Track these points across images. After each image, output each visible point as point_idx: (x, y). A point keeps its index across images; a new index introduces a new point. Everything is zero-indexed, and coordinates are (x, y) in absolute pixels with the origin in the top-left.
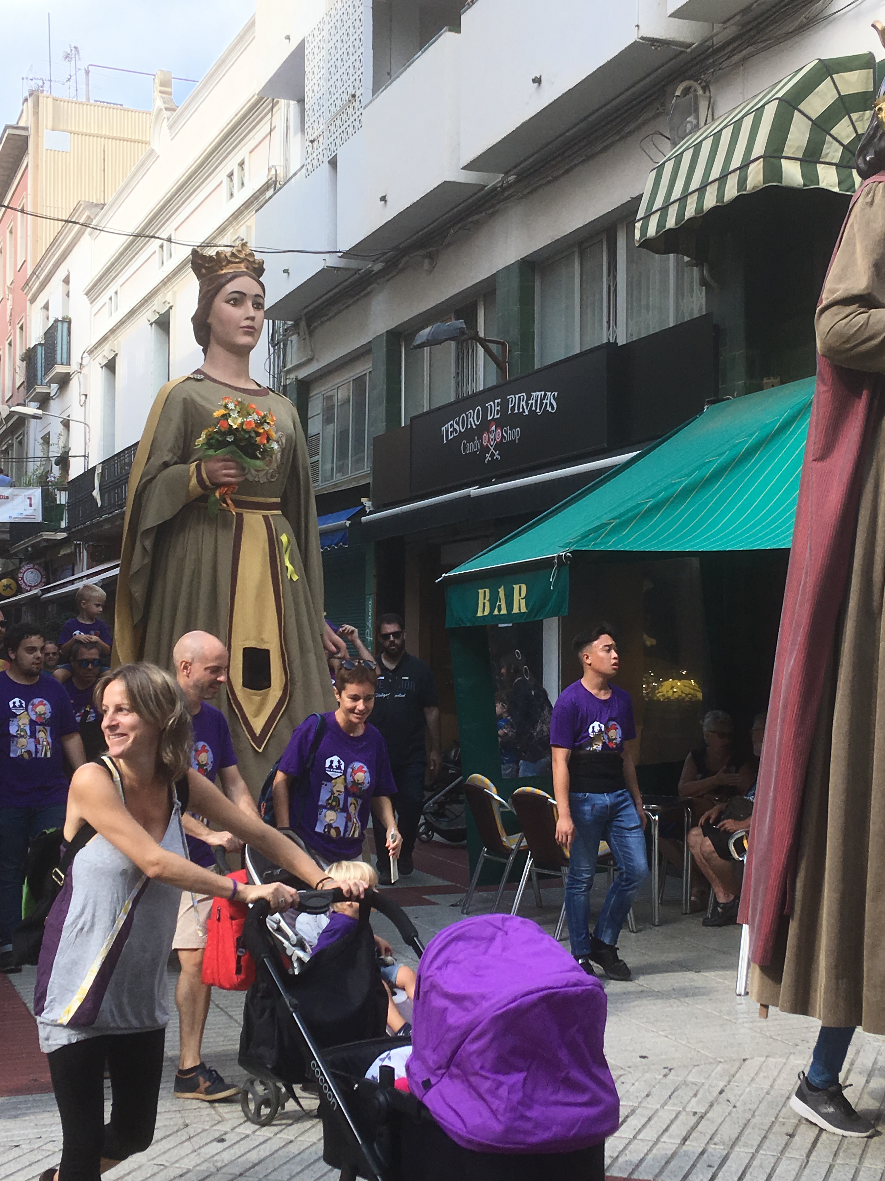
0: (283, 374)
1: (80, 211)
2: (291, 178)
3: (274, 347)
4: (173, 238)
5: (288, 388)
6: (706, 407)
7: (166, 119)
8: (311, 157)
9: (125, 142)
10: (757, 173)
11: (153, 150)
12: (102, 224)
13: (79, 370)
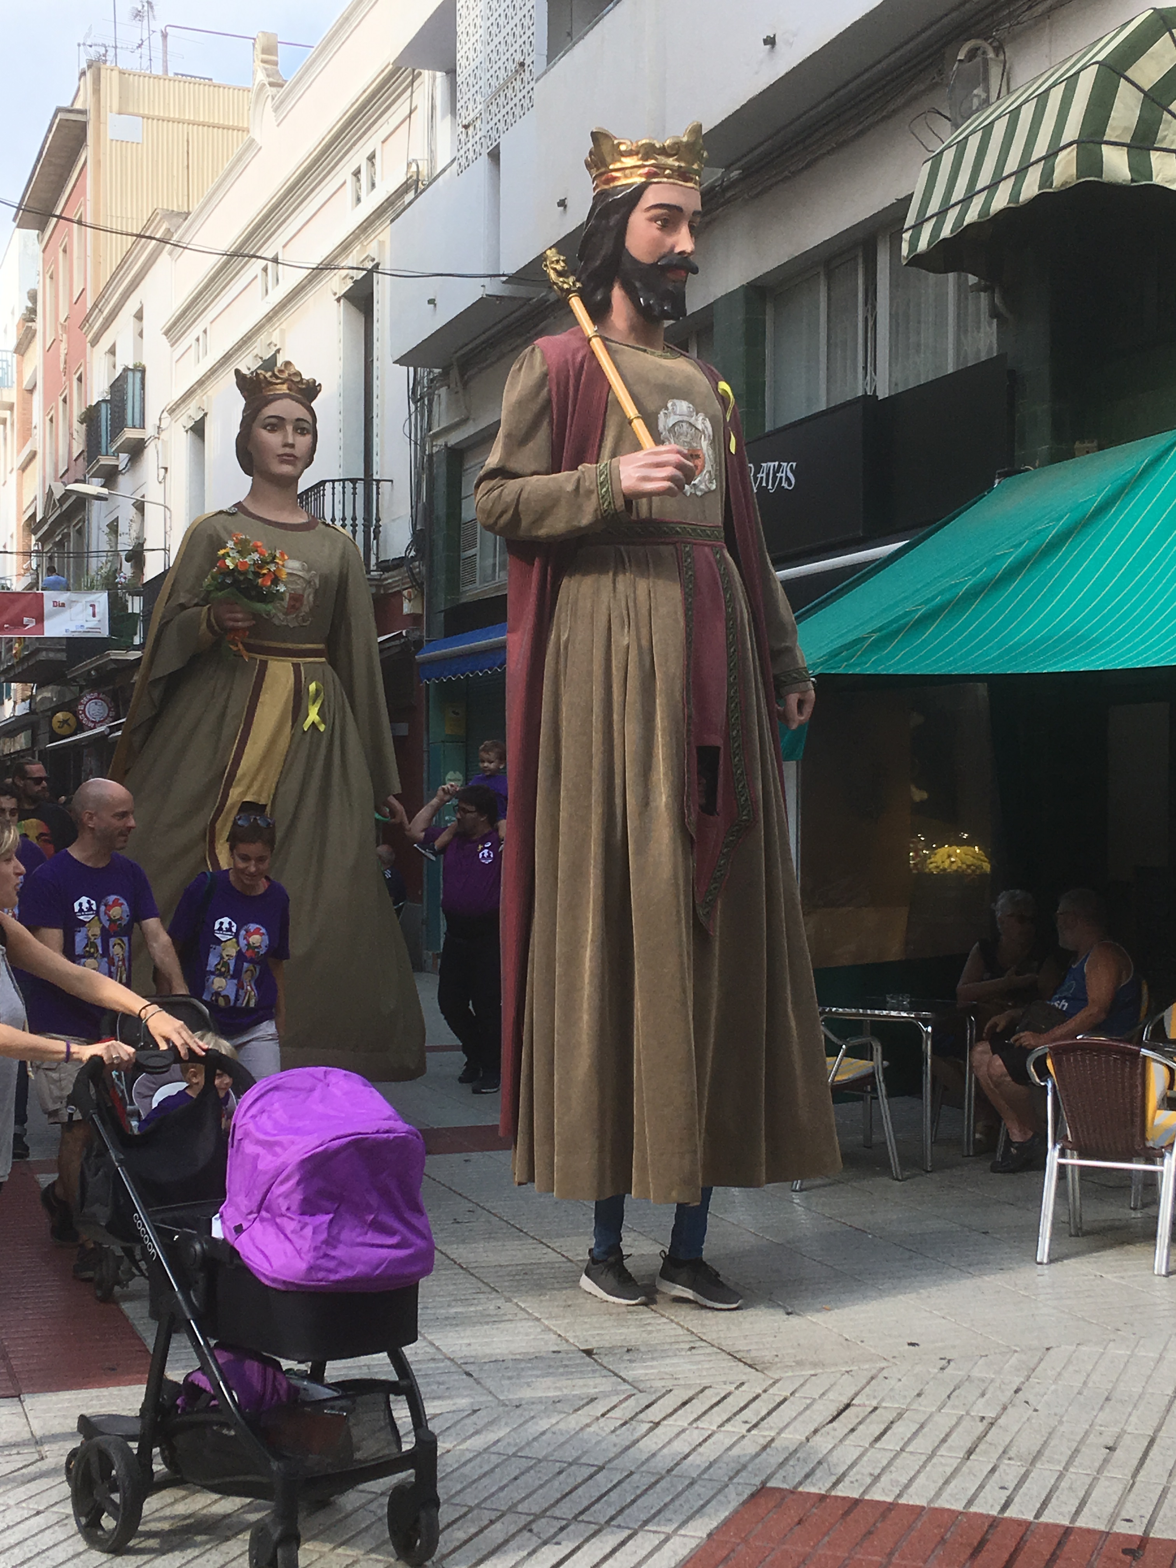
0: (428, 439)
1: (156, 222)
2: (439, 176)
3: (415, 403)
4: (280, 258)
5: (435, 459)
6: (997, 481)
7: (270, 99)
8: (465, 148)
9: (216, 129)
10: (1069, 162)
11: (253, 140)
12: (186, 240)
13: (157, 435)
